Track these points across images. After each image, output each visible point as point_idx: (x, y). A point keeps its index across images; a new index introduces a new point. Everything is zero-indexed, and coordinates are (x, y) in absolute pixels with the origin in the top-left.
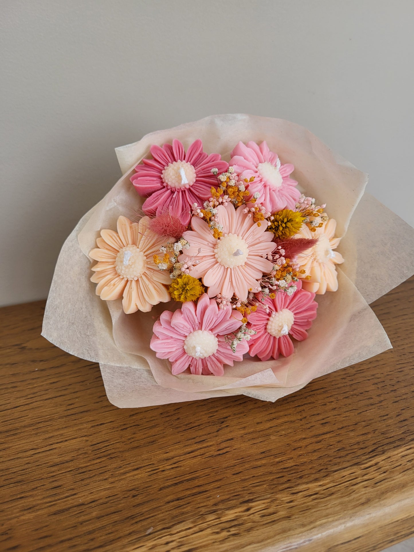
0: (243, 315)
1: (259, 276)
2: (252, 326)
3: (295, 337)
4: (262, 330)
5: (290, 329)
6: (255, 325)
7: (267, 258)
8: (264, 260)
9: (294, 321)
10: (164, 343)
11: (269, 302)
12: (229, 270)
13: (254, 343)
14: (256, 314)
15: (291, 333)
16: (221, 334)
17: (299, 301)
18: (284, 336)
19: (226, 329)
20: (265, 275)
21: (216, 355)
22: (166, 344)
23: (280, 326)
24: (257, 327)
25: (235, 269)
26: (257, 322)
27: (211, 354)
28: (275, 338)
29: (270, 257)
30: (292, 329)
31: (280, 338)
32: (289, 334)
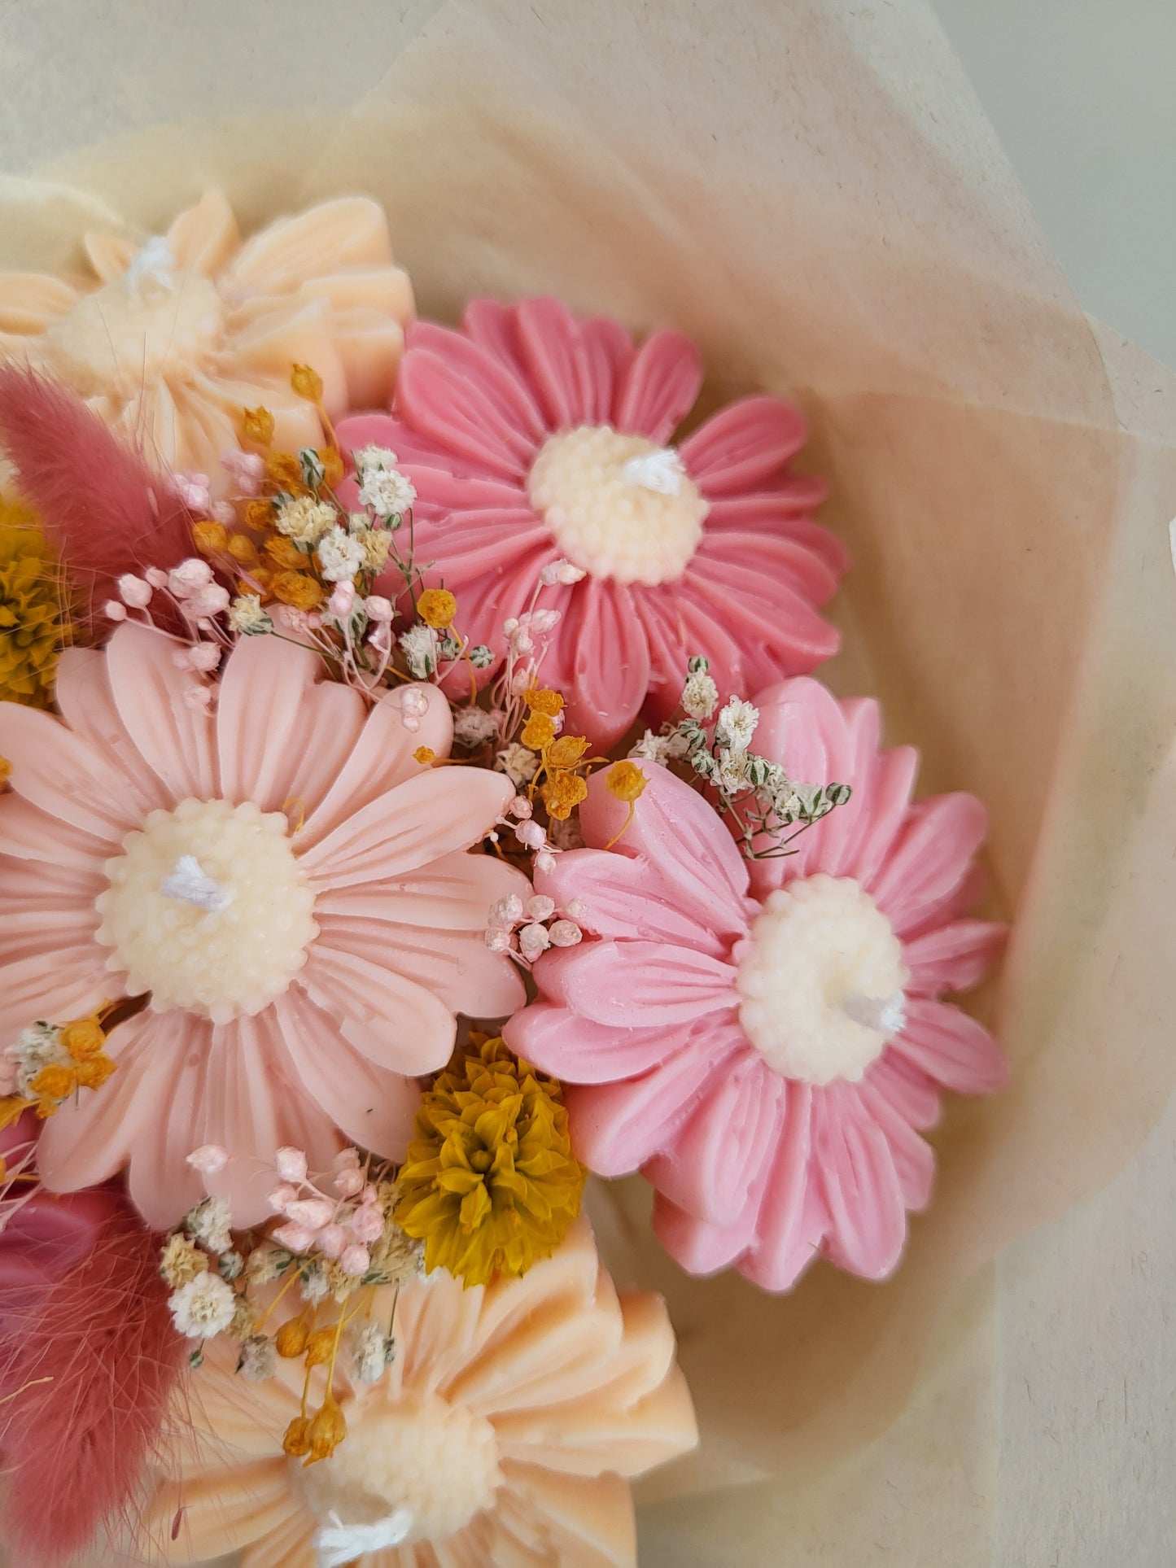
0: (599, 759)
1: (340, 698)
2: (662, 680)
3: (684, 403)
4: (674, 607)
5: (645, 443)
6: (656, 662)
7: (213, 676)
8: (230, 685)
9: (596, 420)
10: (850, 1201)
11: (498, 601)
12: (328, 908)
13: (761, 646)
14: (582, 670)
15: (666, 429)
16: (743, 880)
17: (468, 416)
18: (693, 468)
19: (710, 858)
20: (330, 672)
21: (868, 871)
22: (855, 1192)
23: (638, 506)
24: (662, 647)
25: (319, 872)
26: (631, 652)
27: (871, 902)
28: (710, 524)
29: (205, 655)
30: (647, 428)
31: (709, 493)
32: (674, 442)
